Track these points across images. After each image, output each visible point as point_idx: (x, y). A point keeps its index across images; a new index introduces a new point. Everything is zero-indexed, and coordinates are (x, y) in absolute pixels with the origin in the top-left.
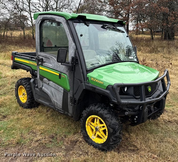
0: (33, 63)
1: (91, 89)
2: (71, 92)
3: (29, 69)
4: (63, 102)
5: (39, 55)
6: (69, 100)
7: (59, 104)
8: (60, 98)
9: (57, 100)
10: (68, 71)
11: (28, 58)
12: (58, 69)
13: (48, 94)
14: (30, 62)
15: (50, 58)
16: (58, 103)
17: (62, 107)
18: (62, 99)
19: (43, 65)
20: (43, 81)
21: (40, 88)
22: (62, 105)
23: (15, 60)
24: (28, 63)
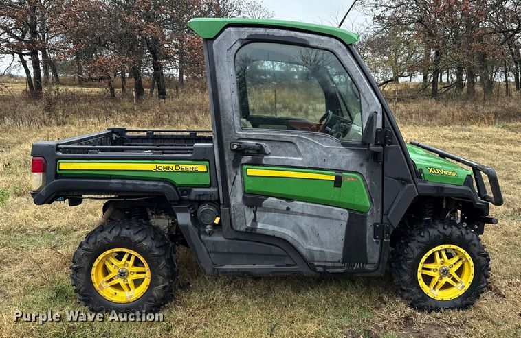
0: (181, 166)
1: (433, 192)
2: (377, 212)
3: (162, 186)
4: (346, 244)
5: (240, 139)
6: (370, 232)
7: (331, 253)
8: (335, 235)
9: (321, 244)
10: (365, 164)
11: (147, 154)
12: (328, 165)
13: (287, 238)
14: (165, 166)
15: (294, 140)
16: (326, 250)
17: (341, 257)
18: (343, 237)
19: (264, 162)
20: (261, 206)
21: (247, 229)
22: (341, 253)
23: (60, 170)
24: (152, 171)
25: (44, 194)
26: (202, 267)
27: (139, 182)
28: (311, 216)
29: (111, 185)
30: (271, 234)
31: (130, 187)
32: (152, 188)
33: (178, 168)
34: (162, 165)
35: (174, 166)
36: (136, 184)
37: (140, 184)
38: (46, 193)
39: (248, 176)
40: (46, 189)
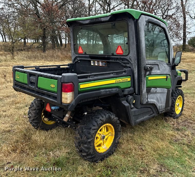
0: (123, 79)
2: (172, 88)
3: (118, 90)
4: (166, 101)
5: (147, 64)
7: (163, 106)
8: (164, 99)
9: (161, 103)
10: (171, 71)
11: (112, 75)
12: (165, 73)
13: (155, 103)
14: (118, 80)
15: (158, 64)
18: (166, 99)
19: (152, 74)
20: (150, 92)
21: (146, 103)
22: (165, 105)
23: (80, 89)
24: (114, 83)
25: (74, 104)
26: (132, 123)
27: (111, 90)
28: (160, 93)
29: (102, 93)
30: (151, 103)
31: (108, 92)
32: (115, 91)
33: (122, 80)
34: (117, 80)
35: (121, 79)
36: (110, 91)
37: (111, 91)
38: (75, 103)
39: (148, 80)
40: (75, 101)
